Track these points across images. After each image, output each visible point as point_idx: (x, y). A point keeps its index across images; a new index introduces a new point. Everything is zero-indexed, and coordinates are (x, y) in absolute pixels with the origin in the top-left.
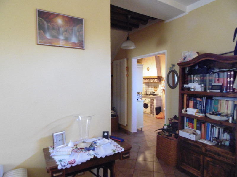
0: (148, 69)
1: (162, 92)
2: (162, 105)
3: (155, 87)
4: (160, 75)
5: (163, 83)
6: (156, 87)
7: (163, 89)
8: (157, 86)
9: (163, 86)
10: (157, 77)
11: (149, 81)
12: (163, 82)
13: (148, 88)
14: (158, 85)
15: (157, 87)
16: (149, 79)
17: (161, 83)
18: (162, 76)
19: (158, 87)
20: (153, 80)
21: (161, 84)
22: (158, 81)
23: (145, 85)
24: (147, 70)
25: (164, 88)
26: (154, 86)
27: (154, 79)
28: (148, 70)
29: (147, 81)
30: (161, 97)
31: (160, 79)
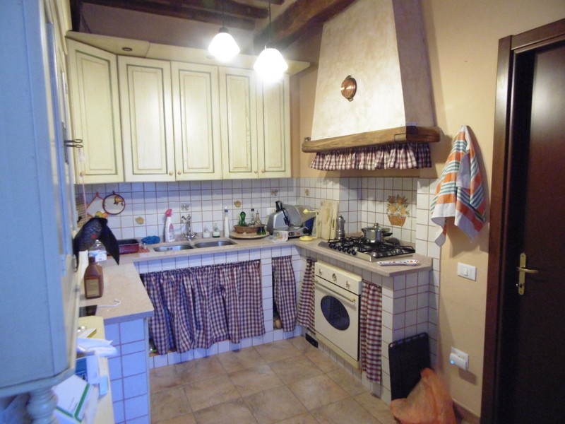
0: (350, 88)
1: (440, 242)
2: (436, 325)
3: (392, 200)
4: (424, 123)
5: (449, 178)
6: (401, 200)
7: (448, 223)
8: (407, 195)
9: (447, 200)
10: (403, 137)
11: (357, 162)
12: (446, 168)
13: (354, 204)
14: (414, 191)
15: (404, 202)
16: (356, 150)
17: (435, 177)
18: (440, 124)
19: (414, 199)
20: (379, 155)
21: (434, 185)
22: (412, 162)
23: (338, 186)
24: (344, 93)
25: (452, 210)
26: (389, 193)
27: (385, 147)
28: (350, 96)
29: (345, 163)
30: (430, 270)
31: (426, 145)
